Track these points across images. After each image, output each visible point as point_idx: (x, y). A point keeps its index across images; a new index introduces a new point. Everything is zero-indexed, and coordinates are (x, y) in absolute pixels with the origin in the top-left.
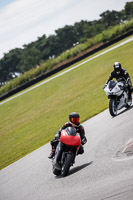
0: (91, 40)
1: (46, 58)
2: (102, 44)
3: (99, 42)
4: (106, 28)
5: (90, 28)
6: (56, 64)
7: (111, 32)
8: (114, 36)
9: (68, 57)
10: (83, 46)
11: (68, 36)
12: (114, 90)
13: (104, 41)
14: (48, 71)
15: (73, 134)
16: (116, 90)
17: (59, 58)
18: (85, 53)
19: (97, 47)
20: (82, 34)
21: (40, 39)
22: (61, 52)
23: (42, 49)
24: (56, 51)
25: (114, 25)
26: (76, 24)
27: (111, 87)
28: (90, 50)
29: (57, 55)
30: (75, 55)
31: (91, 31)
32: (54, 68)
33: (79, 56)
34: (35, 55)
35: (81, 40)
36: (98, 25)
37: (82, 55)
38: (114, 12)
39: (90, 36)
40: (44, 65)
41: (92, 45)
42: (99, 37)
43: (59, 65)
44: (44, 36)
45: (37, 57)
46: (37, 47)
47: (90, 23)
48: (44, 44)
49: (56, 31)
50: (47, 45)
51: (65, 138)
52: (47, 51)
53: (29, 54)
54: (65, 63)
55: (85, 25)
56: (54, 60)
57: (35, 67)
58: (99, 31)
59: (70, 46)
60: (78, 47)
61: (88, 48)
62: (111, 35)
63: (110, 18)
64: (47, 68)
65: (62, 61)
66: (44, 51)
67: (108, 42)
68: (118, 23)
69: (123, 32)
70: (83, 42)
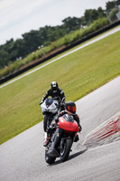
0: (54, 44)
1: (13, 59)
2: (64, 47)
3: (61, 46)
4: (68, 32)
5: (54, 32)
6: (23, 65)
7: (72, 36)
8: (75, 40)
9: (34, 59)
10: (48, 49)
11: (33, 40)
13: (66, 44)
14: (15, 72)
17: (26, 59)
18: (49, 55)
19: (60, 49)
20: (46, 38)
21: (8, 43)
22: (28, 54)
23: (10, 52)
24: (23, 54)
25: (75, 30)
26: (41, 29)
27: (48, 104)
28: (54, 52)
29: (24, 56)
30: (40, 57)
31: (55, 35)
32: (21, 68)
33: (43, 58)
34: (3, 57)
35: (46, 43)
36: (61, 30)
37: (46, 56)
38: (75, 18)
39: (53, 40)
40: (12, 65)
41: (55, 48)
42: (61, 41)
43: (26, 66)
44: (12, 40)
45: (5, 59)
46: (5, 50)
47: (53, 28)
48: (12, 46)
50: (15, 48)
52: (15, 53)
54: (31, 64)
55: (49, 30)
56: (21, 61)
58: (61, 35)
59: (36, 49)
60: (43, 50)
61: (52, 50)
62: (72, 39)
63: (71, 23)
64: (14, 69)
65: (28, 62)
66: (12, 54)
67: (70, 46)
68: (79, 28)
69: (83, 36)
70: (47, 45)
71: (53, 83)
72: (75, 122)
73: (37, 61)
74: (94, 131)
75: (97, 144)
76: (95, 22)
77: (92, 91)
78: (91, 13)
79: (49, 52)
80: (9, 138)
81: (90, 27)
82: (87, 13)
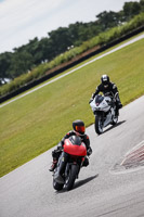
0: (86, 43)
1: (38, 62)
2: (99, 47)
3: (95, 46)
4: (103, 30)
5: (86, 30)
7: (108, 34)
8: (112, 38)
9: (62, 62)
10: (78, 50)
11: (62, 39)
12: (101, 106)
13: (101, 44)
14: (40, 77)
15: (78, 143)
16: (104, 106)
17: (52, 62)
18: (80, 57)
19: (93, 50)
20: (77, 37)
21: (32, 42)
22: (55, 56)
23: (33, 53)
24: (49, 55)
25: (111, 27)
26: (71, 26)
28: (86, 54)
29: (50, 59)
30: (69, 59)
31: (87, 33)
33: (73, 60)
34: (26, 60)
35: (77, 42)
36: (95, 27)
37: (77, 59)
38: (112, 13)
39: (86, 39)
40: (36, 70)
41: (88, 48)
42: (95, 40)
43: (53, 71)
44: (36, 39)
45: (28, 62)
46: (28, 51)
47: (85, 25)
48: (36, 47)
50: (39, 49)
51: (69, 148)
52: (40, 54)
53: (20, 58)
54: (58, 68)
55: (80, 27)
56: (47, 65)
57: (26, 72)
58: (95, 33)
59: (65, 50)
60: (73, 51)
61: (84, 51)
62: (108, 38)
63: (107, 19)
64: (38, 74)
65: (55, 66)
66: (36, 56)
67: (105, 46)
68: (116, 25)
69: (122, 34)
70: (78, 46)
71: (104, 76)
73: (66, 64)
74: (135, 148)
75: (138, 164)
76: (136, 17)
77: (132, 100)
78: (131, 6)
79: (81, 53)
80: (33, 157)
81: (130, 23)
82: (127, 6)
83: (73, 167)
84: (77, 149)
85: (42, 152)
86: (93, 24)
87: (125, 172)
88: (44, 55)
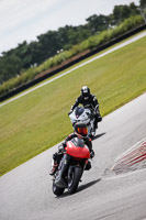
0: (76, 47)
1: (27, 66)
2: (88, 51)
3: (85, 50)
4: (93, 34)
5: (76, 33)
7: (98, 38)
8: (101, 42)
9: (52, 66)
10: (68, 53)
11: (51, 43)
12: (81, 118)
13: (91, 47)
14: (29, 81)
16: (84, 118)
17: (42, 66)
19: (83, 54)
20: (66, 41)
21: (21, 46)
22: (44, 60)
23: (22, 57)
24: (39, 59)
25: (101, 30)
26: (61, 29)
27: (78, 114)
28: (76, 58)
29: (39, 63)
30: (59, 63)
31: (77, 36)
32: (36, 78)
33: (63, 64)
34: (15, 63)
35: (66, 46)
36: (84, 31)
37: (67, 63)
38: (101, 16)
39: (75, 43)
40: (25, 74)
41: (78, 52)
42: (85, 44)
43: (42, 74)
44: (25, 43)
45: (17, 66)
46: (17, 54)
47: (75, 28)
48: (25, 51)
49: (38, 37)
50: (28, 52)
52: (28, 59)
53: (9, 61)
54: (48, 71)
55: (70, 31)
56: (36, 68)
57: (15, 76)
58: (85, 37)
59: (54, 54)
60: (62, 55)
61: (74, 55)
62: (98, 42)
63: (97, 23)
65: (44, 70)
66: (25, 60)
68: (106, 29)
69: (112, 38)
71: (84, 88)
72: (86, 147)
73: (55, 68)
74: (125, 154)
75: (128, 170)
76: (126, 20)
77: (122, 104)
78: (121, 10)
79: (71, 57)
80: (22, 162)
81: (120, 27)
83: (77, 170)
84: (80, 151)
85: (31, 157)
86: (82, 27)
87: (115, 177)
88: (33, 58)
